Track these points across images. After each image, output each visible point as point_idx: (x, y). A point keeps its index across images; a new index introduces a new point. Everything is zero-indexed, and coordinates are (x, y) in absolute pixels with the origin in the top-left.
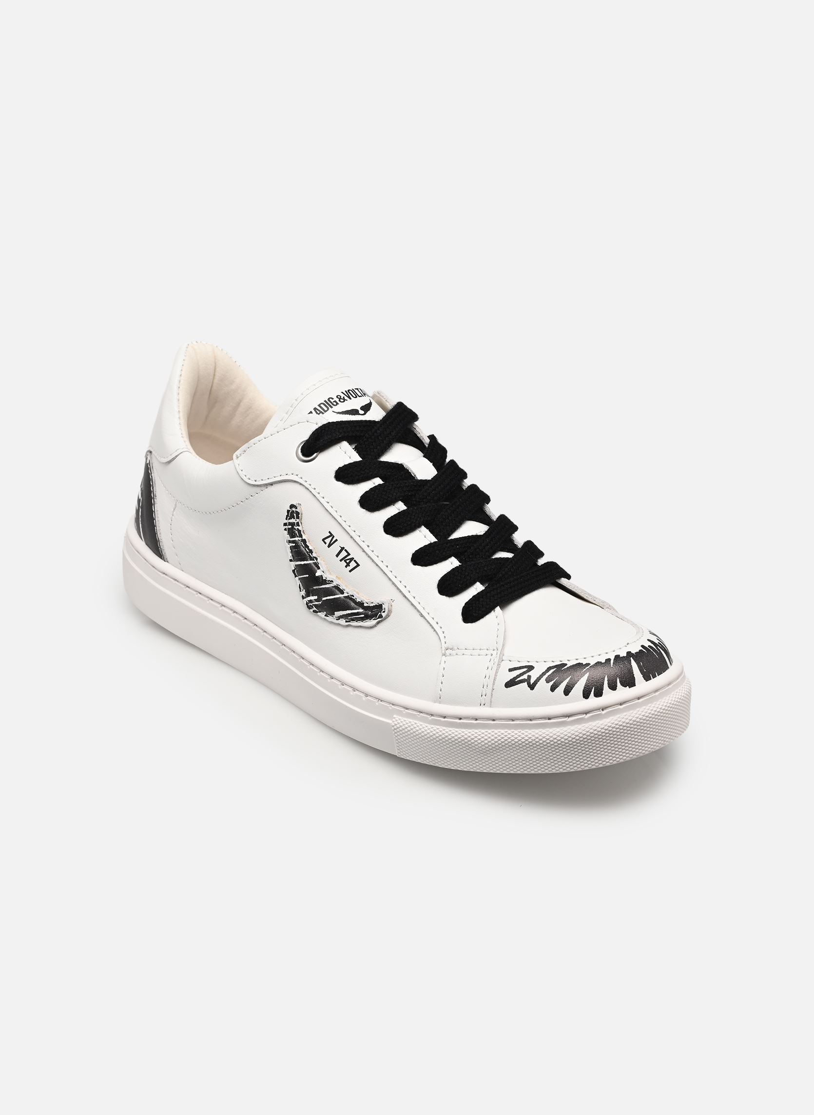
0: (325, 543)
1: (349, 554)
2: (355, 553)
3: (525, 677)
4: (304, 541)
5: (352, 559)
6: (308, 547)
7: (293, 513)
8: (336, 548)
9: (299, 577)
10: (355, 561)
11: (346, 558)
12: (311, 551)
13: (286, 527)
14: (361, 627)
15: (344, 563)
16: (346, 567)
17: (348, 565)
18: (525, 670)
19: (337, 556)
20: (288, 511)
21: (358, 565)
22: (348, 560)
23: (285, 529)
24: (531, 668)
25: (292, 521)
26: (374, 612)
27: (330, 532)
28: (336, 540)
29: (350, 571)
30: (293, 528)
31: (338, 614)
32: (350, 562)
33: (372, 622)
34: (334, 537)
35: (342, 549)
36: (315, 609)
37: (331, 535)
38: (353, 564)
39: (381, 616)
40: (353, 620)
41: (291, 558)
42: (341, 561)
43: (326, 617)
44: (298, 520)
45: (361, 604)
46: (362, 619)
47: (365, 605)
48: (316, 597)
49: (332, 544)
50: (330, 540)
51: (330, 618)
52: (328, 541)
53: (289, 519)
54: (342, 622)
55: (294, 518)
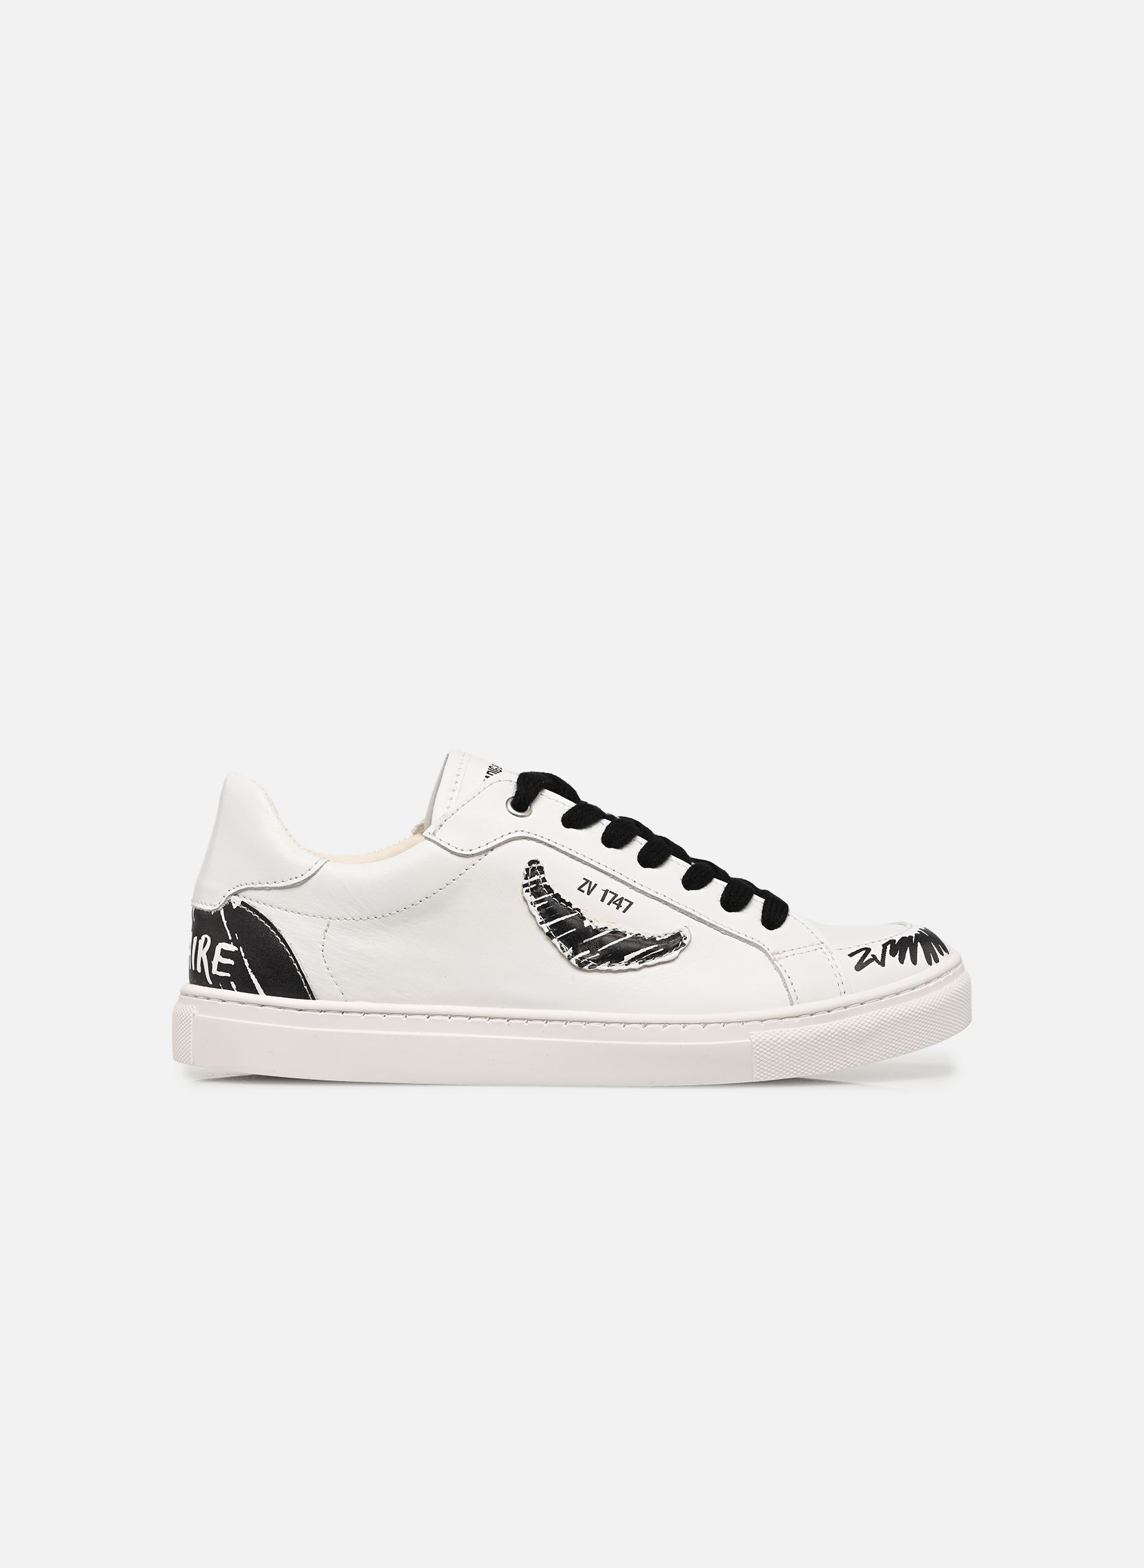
0: (583, 892)
1: (616, 895)
2: (623, 891)
3: (869, 957)
4: (557, 896)
5: (622, 899)
6: (563, 901)
7: (534, 868)
8: (598, 893)
9: (558, 937)
10: (626, 900)
11: (615, 900)
12: (570, 904)
13: (527, 888)
14: (659, 963)
15: (613, 906)
16: (617, 908)
17: (619, 906)
19: (602, 900)
20: (527, 870)
21: (631, 903)
22: (617, 902)
23: (527, 891)
25: (536, 878)
26: (674, 942)
27: (584, 879)
28: (596, 885)
29: (624, 912)
30: (538, 886)
31: (627, 958)
32: (620, 902)
33: (674, 953)
34: (591, 882)
35: (606, 891)
36: (592, 963)
37: (587, 881)
38: (625, 904)
39: (683, 944)
40: (647, 959)
41: (541, 921)
42: (609, 904)
43: (610, 968)
44: (542, 876)
45: (653, 940)
46: (660, 954)
47: (658, 939)
48: (588, 952)
49: (592, 890)
50: (588, 887)
51: (617, 967)
52: (585, 888)
53: (530, 878)
54: (635, 965)
55: (538, 875)
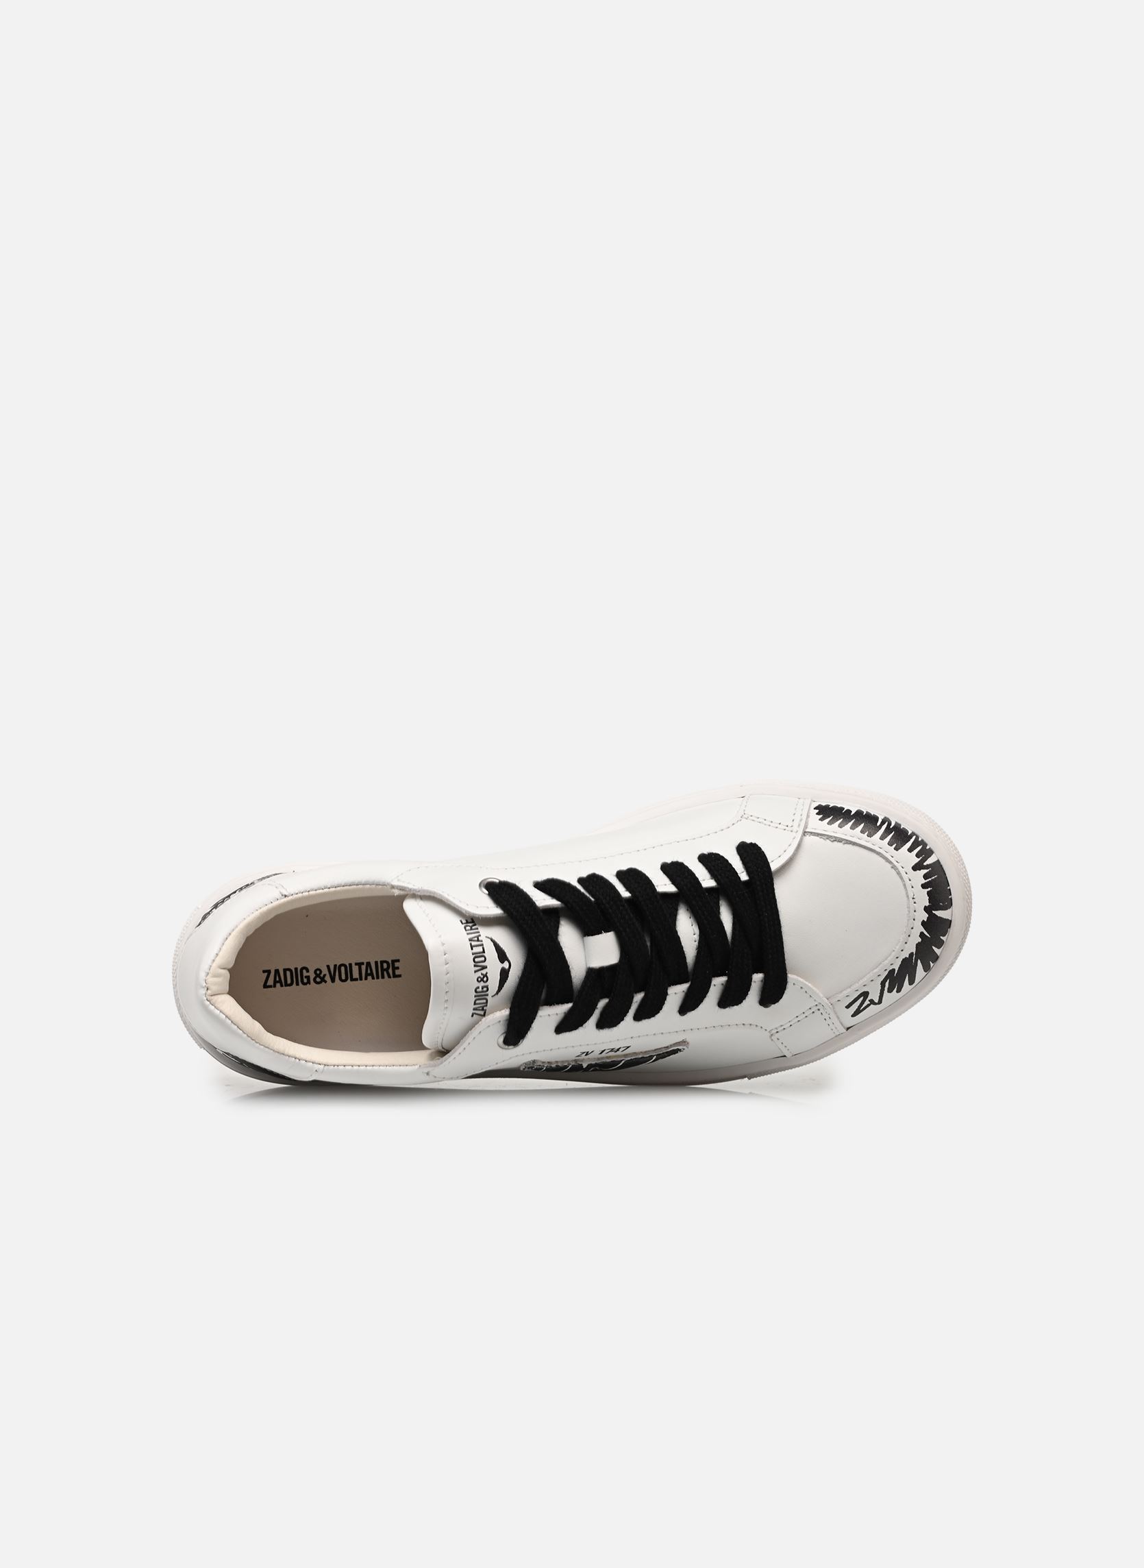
3: (867, 1002)
18: (862, 998)
24: (865, 994)
